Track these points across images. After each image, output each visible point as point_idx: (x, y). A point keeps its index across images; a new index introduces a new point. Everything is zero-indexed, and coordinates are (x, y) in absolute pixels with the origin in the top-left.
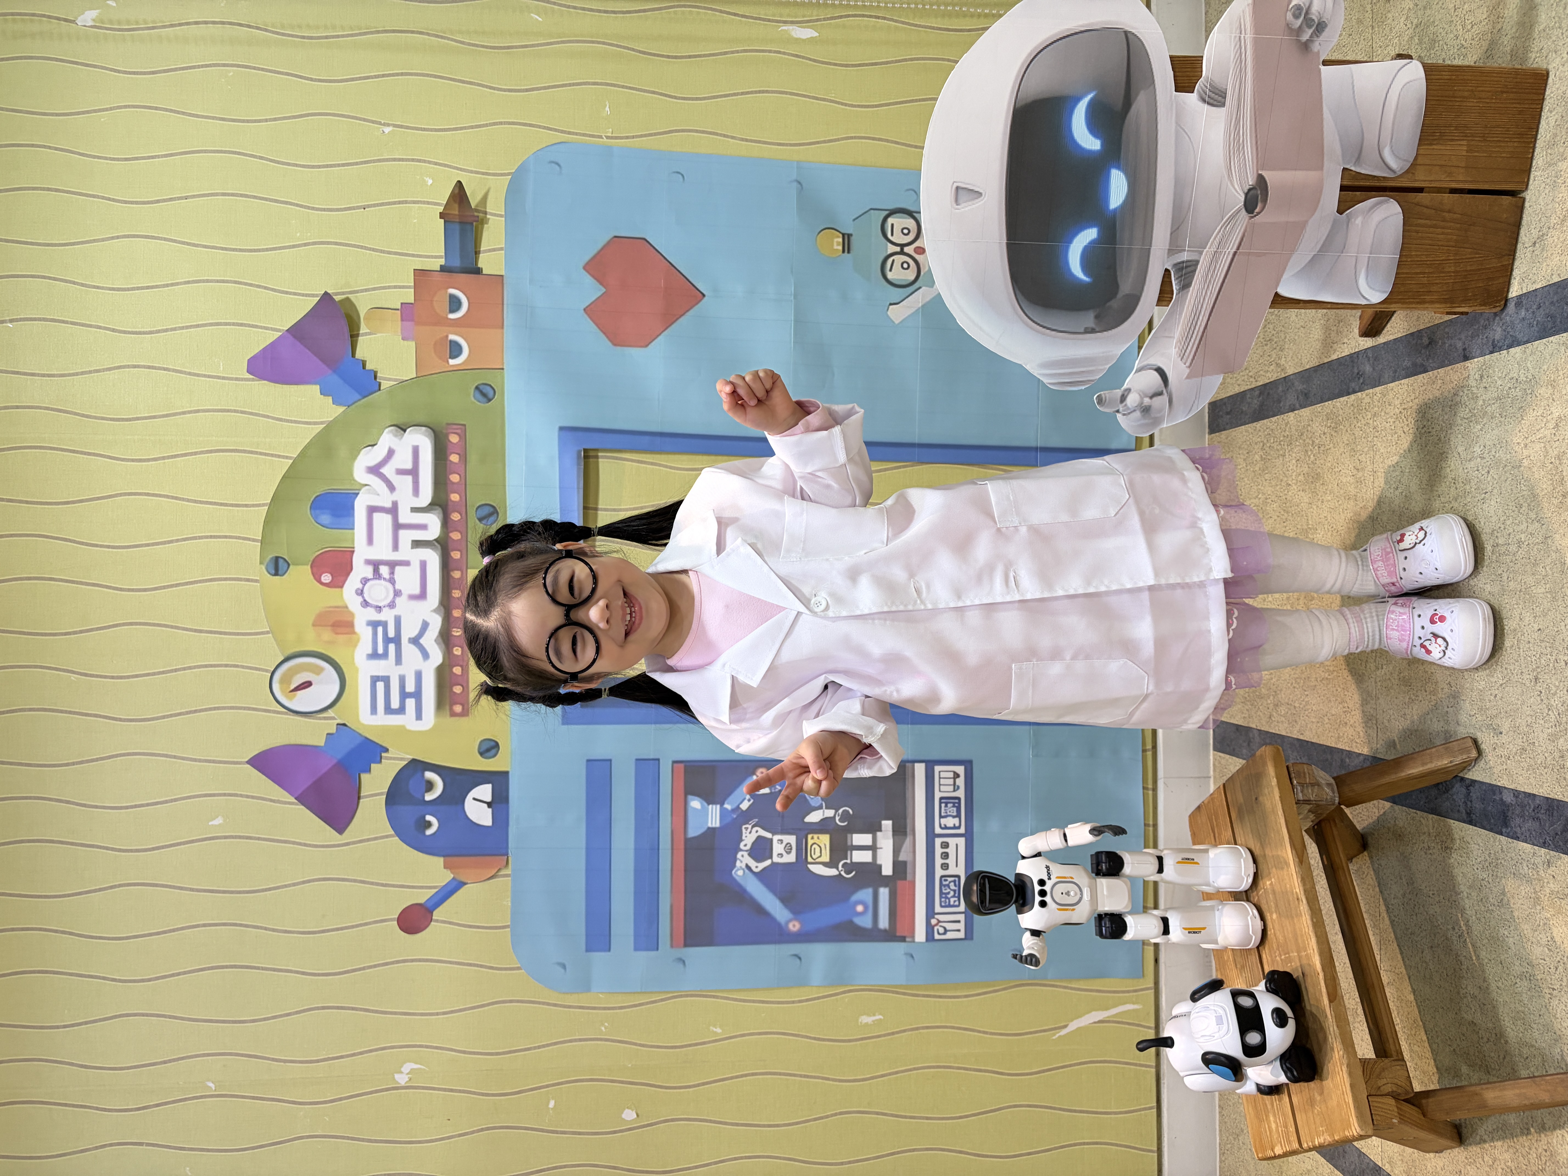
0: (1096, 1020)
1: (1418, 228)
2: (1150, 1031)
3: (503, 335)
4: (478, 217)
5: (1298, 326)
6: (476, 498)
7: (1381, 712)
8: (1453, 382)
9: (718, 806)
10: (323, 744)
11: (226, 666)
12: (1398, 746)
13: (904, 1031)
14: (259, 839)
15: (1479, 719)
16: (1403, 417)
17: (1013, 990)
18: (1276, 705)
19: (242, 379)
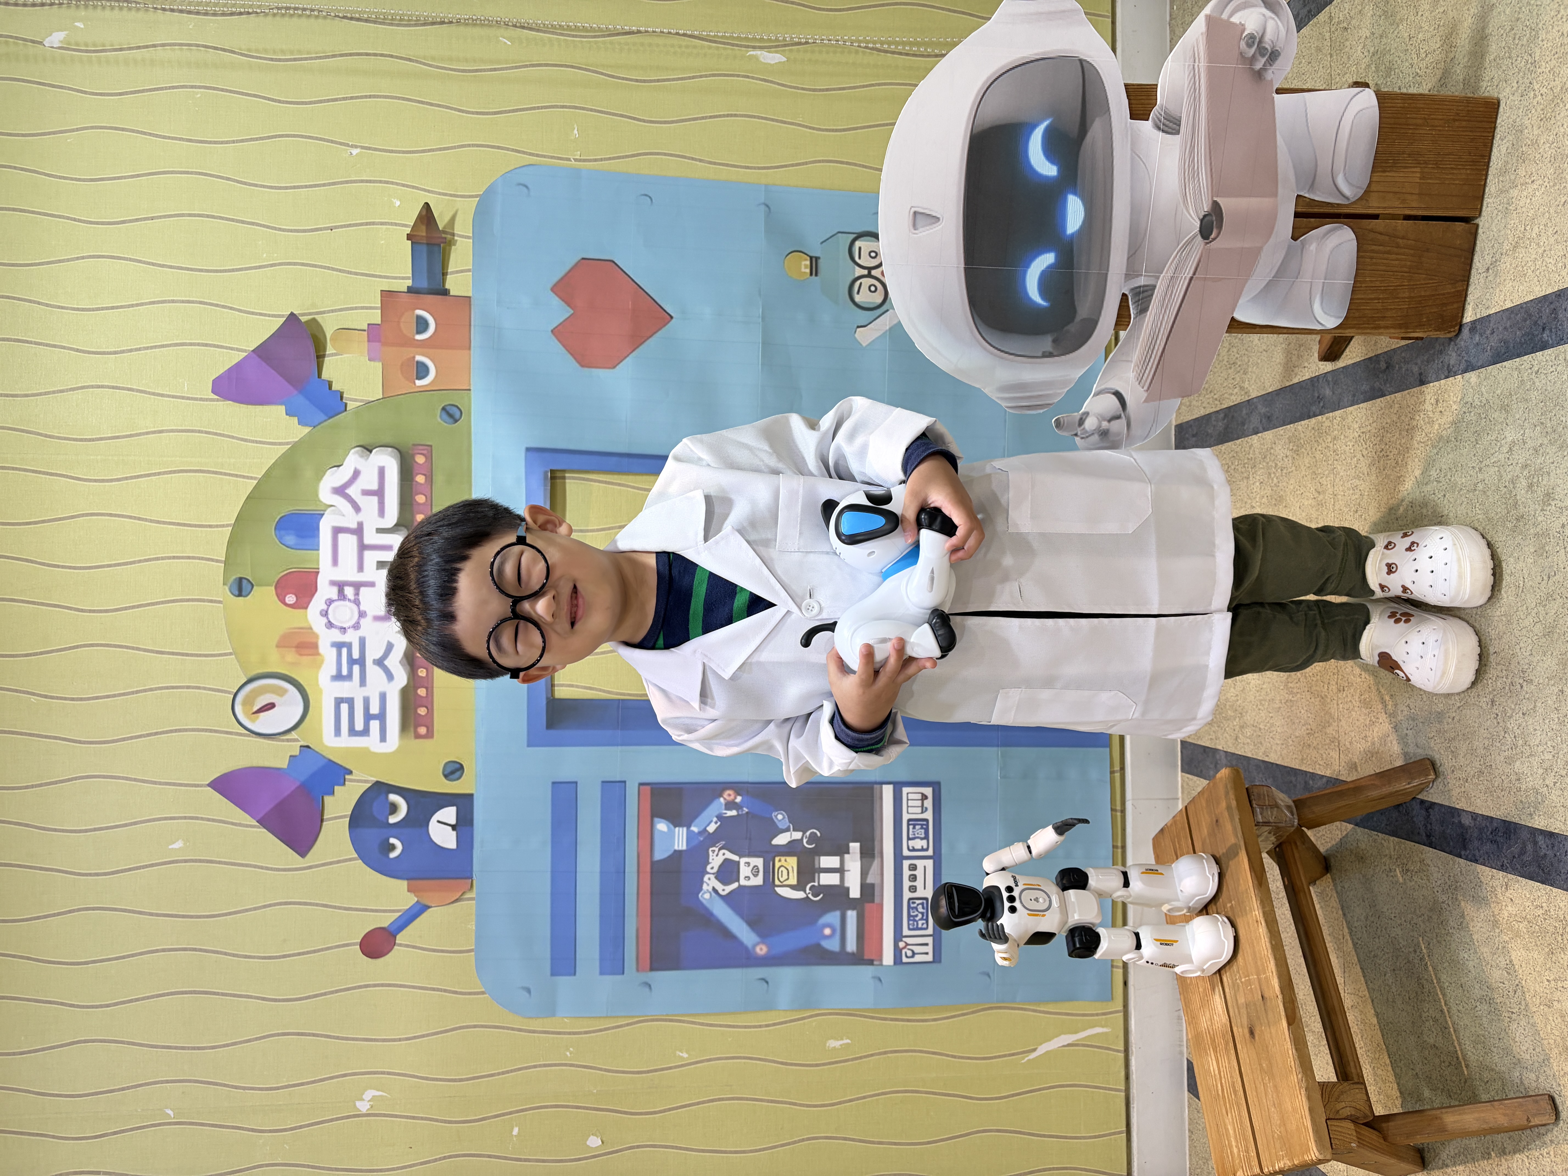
0: (1066, 1043)
1: (1372, 254)
2: (1119, 1054)
3: (470, 355)
4: (446, 238)
5: (1261, 350)
7: (1343, 734)
8: (1409, 407)
9: (685, 829)
10: (286, 767)
11: (188, 687)
12: (1359, 769)
13: (872, 1055)
14: (220, 862)
15: (1438, 741)
16: (1362, 441)
17: (982, 1013)
18: (1242, 727)
19: (207, 400)
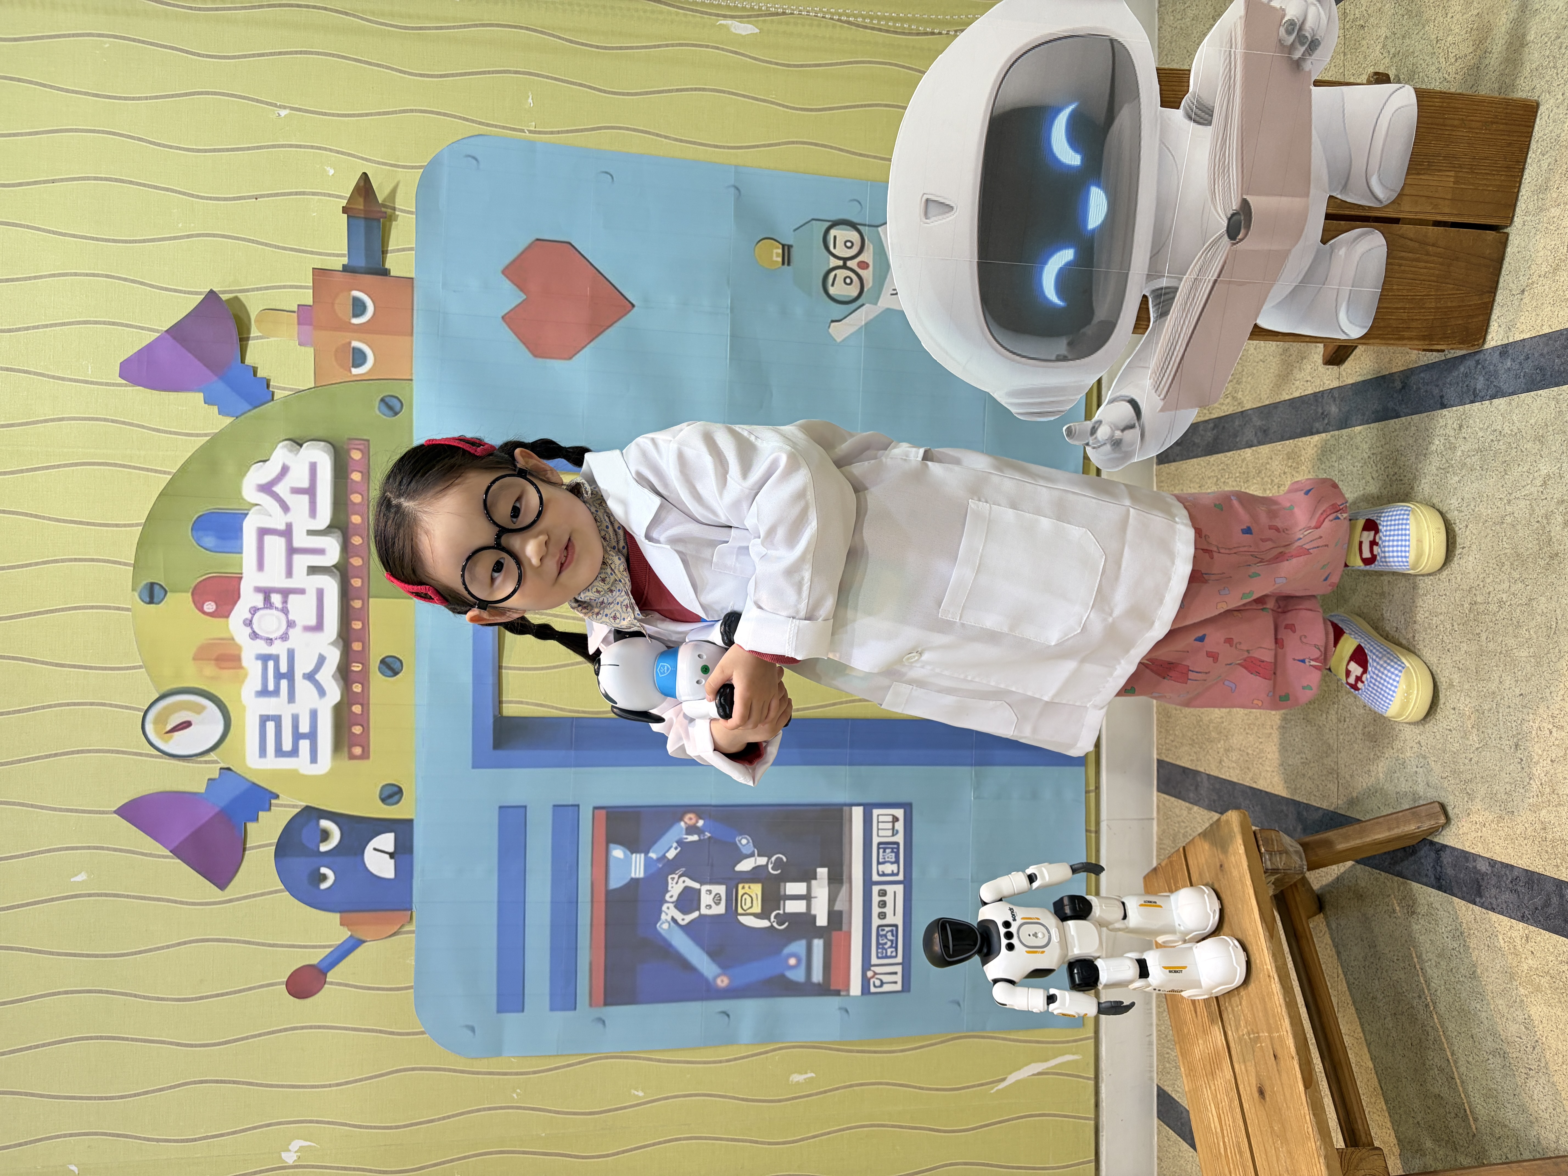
0: (1035, 1072)
1: (1402, 262)
2: (1089, 1082)
3: (412, 342)
4: (386, 213)
7: (1343, 766)
9: (643, 855)
10: (203, 790)
11: (92, 704)
13: (837, 1089)
15: (1453, 782)
16: (1372, 463)
17: (950, 1043)
18: (1227, 750)
19: (114, 385)
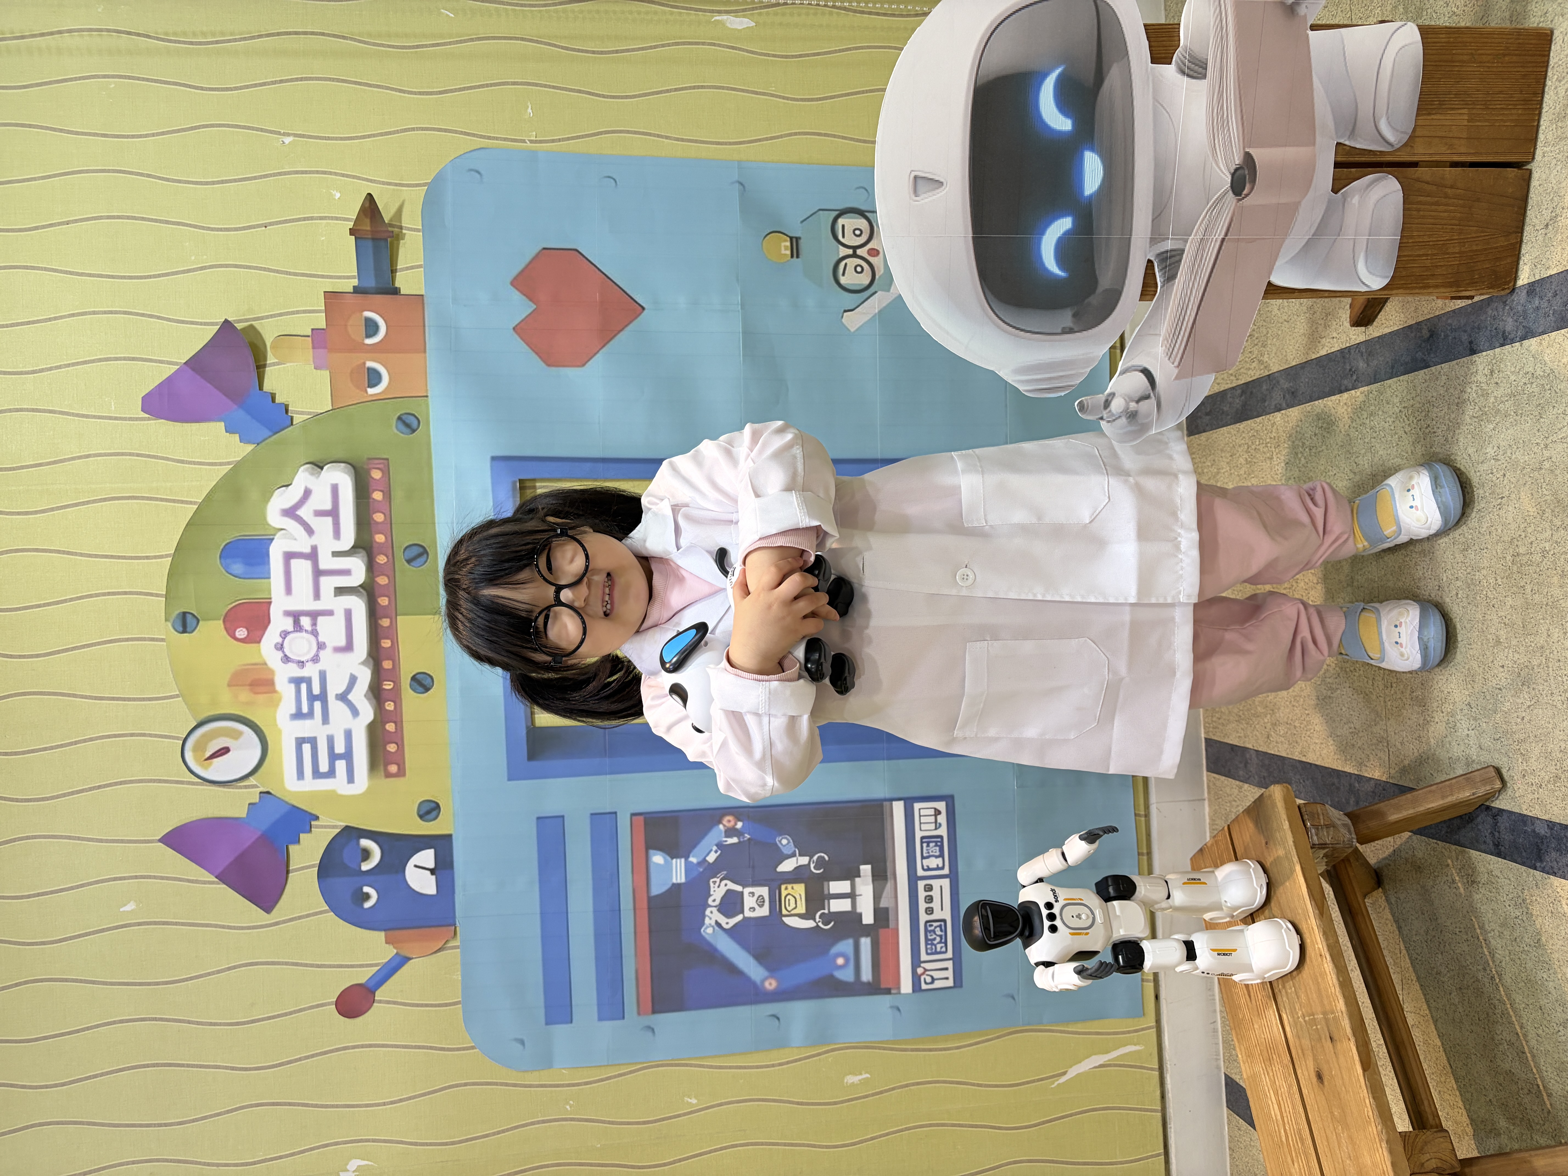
0: (1097, 1065)
2: (1154, 1072)
3: (425, 359)
4: (393, 232)
5: (1281, 321)
6: (403, 539)
7: (1393, 733)
8: (1458, 378)
9: (683, 860)
10: (244, 815)
11: (132, 735)
12: (1412, 771)
13: (893, 1089)
14: (176, 924)
15: (1506, 743)
16: (1404, 417)
17: (1006, 1037)
18: (1274, 725)
19: (137, 419)
